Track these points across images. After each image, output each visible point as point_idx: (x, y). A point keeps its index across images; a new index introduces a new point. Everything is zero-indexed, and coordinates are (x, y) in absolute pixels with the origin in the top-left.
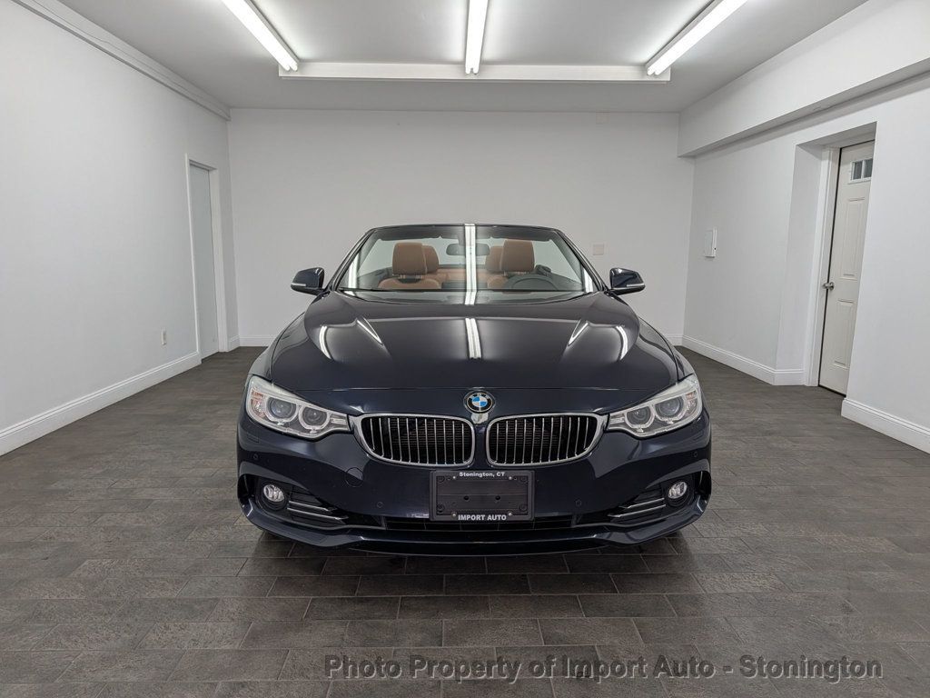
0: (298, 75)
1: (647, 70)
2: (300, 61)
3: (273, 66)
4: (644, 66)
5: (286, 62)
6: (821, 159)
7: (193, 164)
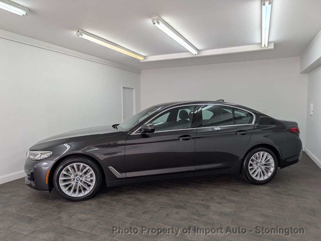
0: (145, 61)
4: (261, 44)
7: (124, 88)
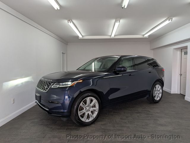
0: (82, 38)
1: (144, 36)
2: (82, 36)
3: (78, 37)
4: (144, 35)
5: (80, 36)
6: (178, 51)
7: (62, 53)
